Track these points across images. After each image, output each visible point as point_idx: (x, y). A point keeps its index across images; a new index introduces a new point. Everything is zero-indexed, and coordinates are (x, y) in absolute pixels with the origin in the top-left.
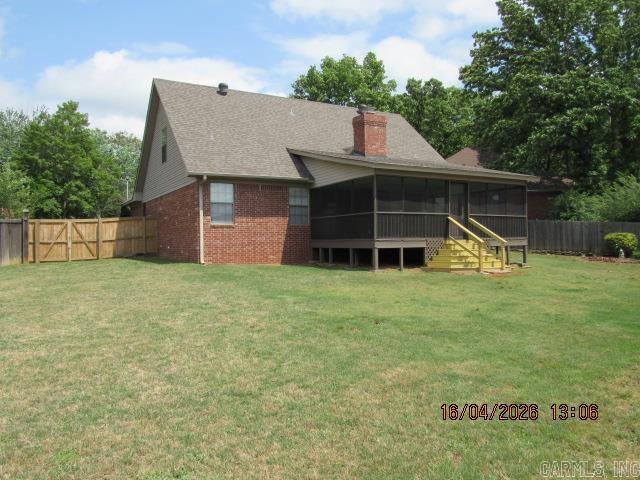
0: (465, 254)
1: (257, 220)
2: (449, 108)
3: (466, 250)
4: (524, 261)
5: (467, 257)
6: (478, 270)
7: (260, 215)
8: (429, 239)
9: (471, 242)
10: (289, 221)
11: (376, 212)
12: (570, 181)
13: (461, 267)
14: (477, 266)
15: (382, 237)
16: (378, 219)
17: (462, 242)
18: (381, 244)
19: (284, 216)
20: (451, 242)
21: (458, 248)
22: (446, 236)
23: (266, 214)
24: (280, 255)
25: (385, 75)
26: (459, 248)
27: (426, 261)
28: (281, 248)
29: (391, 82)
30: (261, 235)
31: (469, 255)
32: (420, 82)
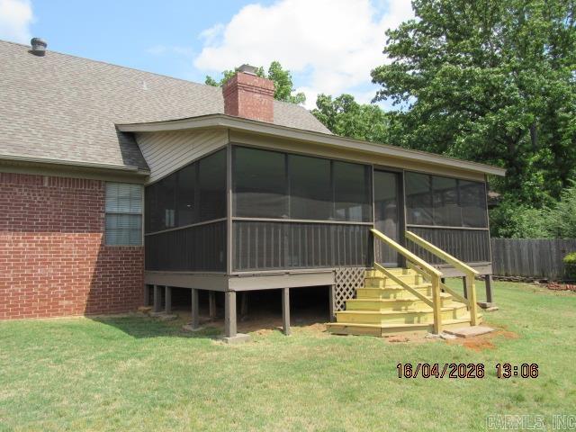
0: (405, 295)
1: (39, 237)
2: (360, 122)
3: (406, 287)
4: (489, 300)
5: (410, 302)
6: (433, 329)
7: (44, 229)
8: (339, 270)
9: (412, 272)
10: (105, 240)
11: (231, 217)
12: (497, 195)
13: (400, 323)
14: (431, 321)
15: (245, 267)
16: (237, 231)
17: (397, 273)
18: (242, 282)
19: (94, 229)
20: (379, 274)
21: (391, 284)
22: (369, 263)
23: (56, 227)
24: (84, 299)
25: (293, 88)
26: (393, 285)
27: (335, 310)
28: (87, 286)
29: (299, 95)
30: (45, 262)
31: (414, 298)
32: (330, 98)
